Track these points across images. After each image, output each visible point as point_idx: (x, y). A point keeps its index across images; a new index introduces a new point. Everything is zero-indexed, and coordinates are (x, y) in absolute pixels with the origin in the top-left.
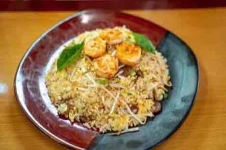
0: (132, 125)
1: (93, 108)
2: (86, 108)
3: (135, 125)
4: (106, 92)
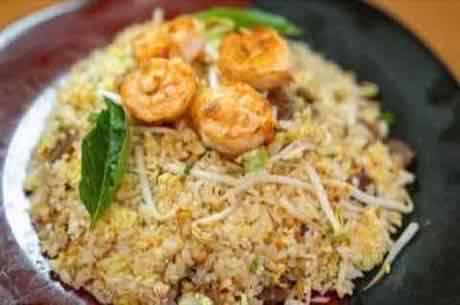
0: (394, 230)
1: (280, 247)
2: (260, 262)
3: (399, 223)
4: (279, 186)
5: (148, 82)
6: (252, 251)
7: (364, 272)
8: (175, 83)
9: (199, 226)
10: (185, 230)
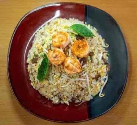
1: (77, 92)
5: (54, 55)
6: (71, 93)
7: (93, 97)
8: (61, 57)
9: (61, 87)
10: (58, 87)
